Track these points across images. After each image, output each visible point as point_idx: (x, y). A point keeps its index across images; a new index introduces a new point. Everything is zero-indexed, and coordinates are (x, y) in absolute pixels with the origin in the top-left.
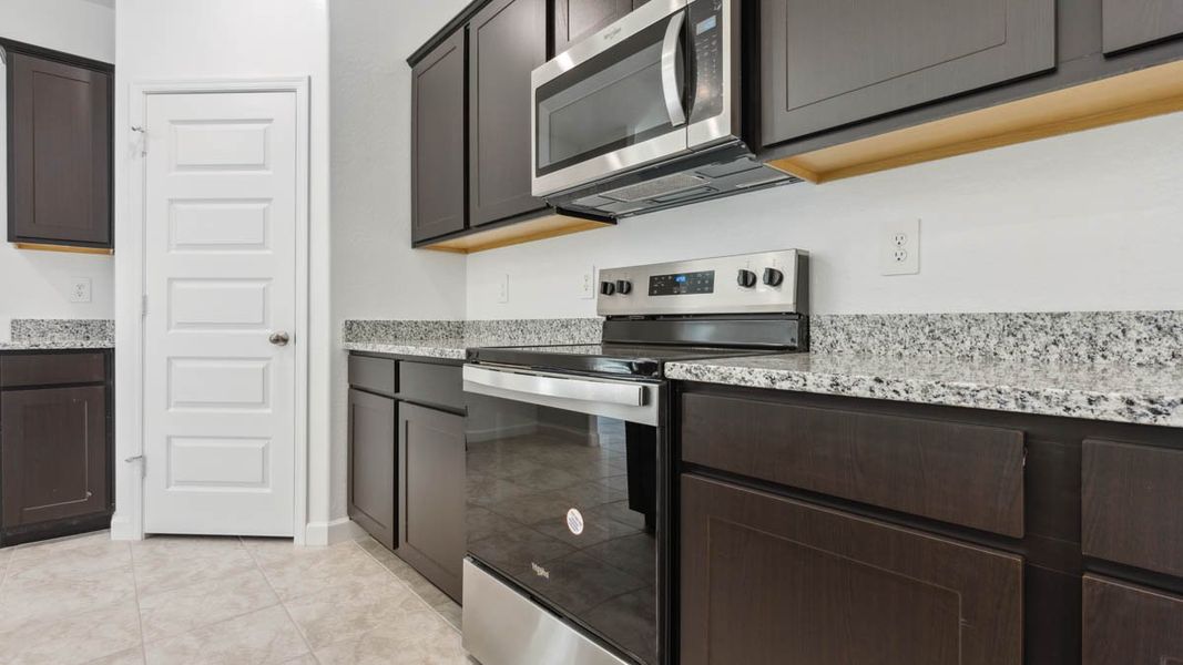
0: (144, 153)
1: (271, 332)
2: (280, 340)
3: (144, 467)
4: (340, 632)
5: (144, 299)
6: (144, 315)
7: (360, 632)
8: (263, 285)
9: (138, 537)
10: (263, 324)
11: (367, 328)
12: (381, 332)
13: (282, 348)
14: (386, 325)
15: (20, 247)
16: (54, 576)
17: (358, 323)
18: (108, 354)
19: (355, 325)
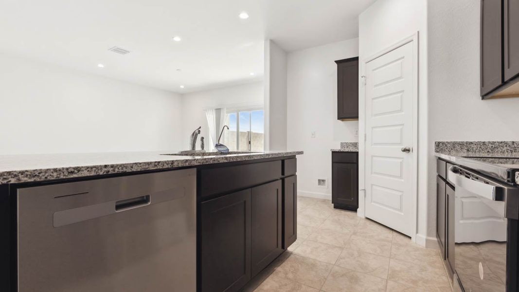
0: (365, 84)
1: (404, 147)
2: (406, 150)
3: (365, 193)
4: (403, 279)
5: (365, 135)
6: (365, 140)
7: (411, 285)
8: (401, 127)
9: (364, 217)
10: (400, 144)
11: (449, 145)
12: (458, 147)
13: (407, 154)
14: (461, 144)
15: (342, 121)
16: (339, 220)
17: (443, 143)
18: (357, 153)
19: (441, 144)
